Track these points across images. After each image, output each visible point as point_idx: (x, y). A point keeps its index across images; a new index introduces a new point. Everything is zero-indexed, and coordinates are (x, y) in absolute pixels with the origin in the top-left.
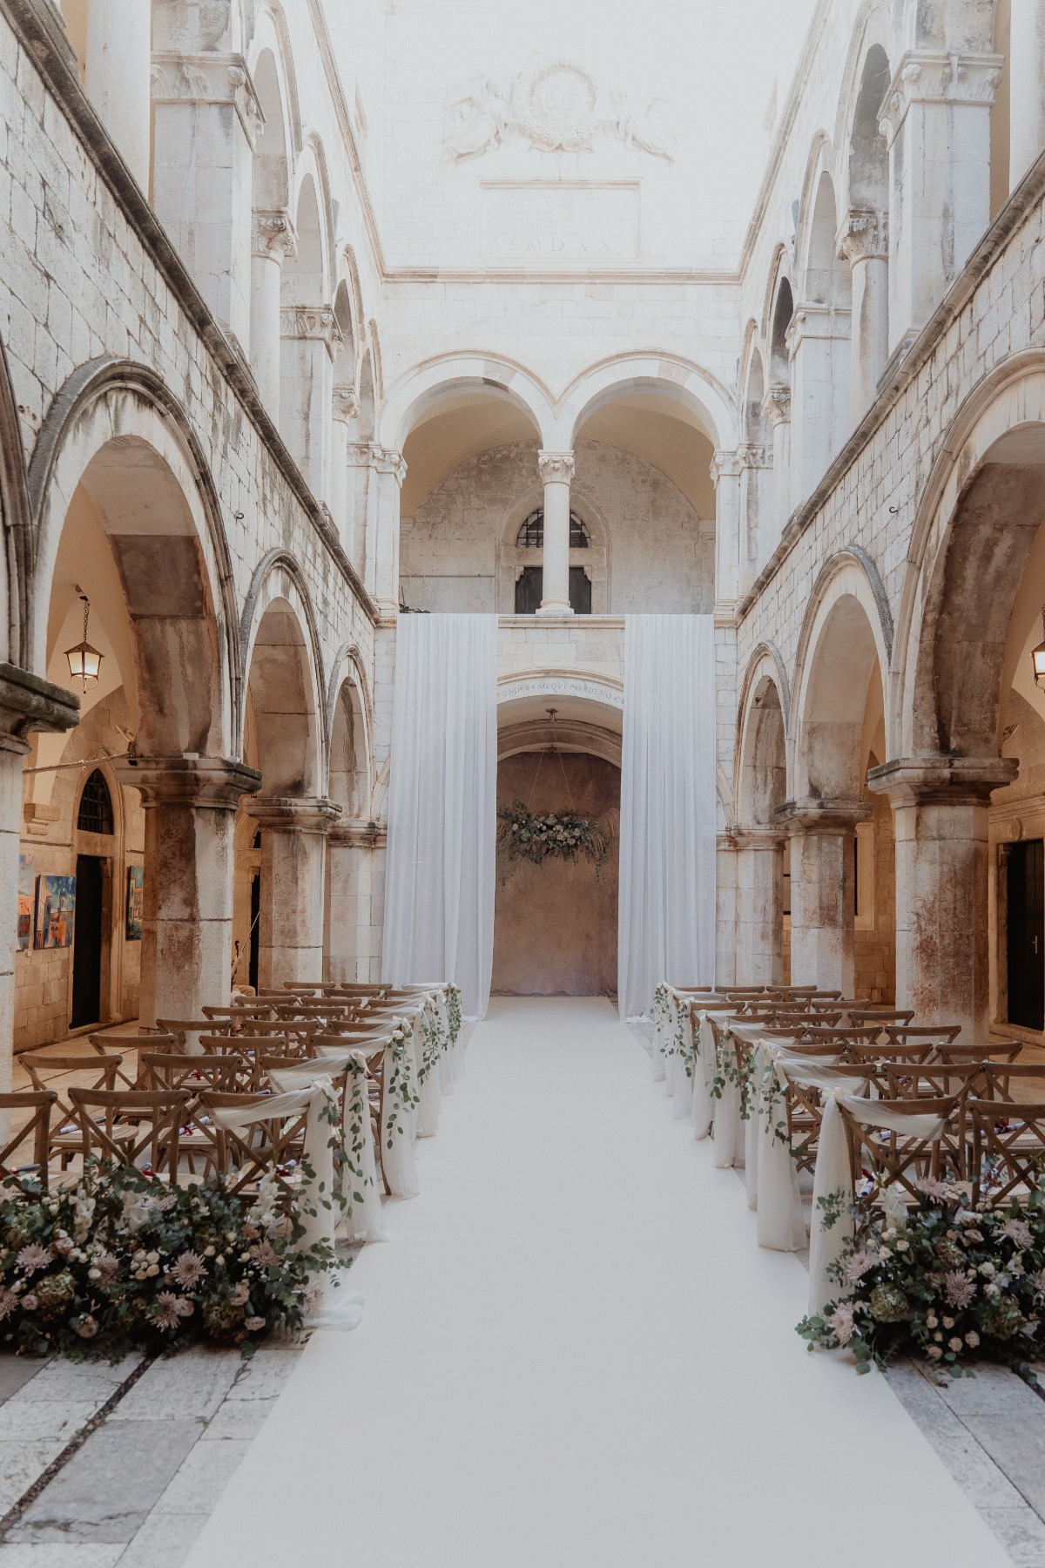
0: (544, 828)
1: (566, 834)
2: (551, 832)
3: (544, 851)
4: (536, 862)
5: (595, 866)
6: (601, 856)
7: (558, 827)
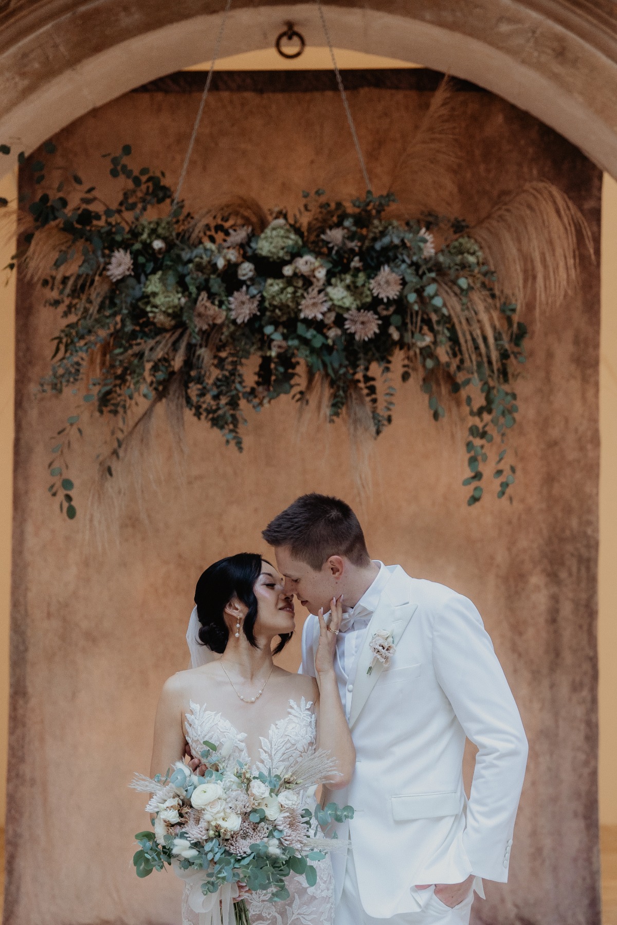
0: (246, 270)
1: (338, 293)
2: (273, 287)
3: (249, 373)
4: (217, 422)
5: (462, 435)
6: (488, 392)
7: (306, 263)
